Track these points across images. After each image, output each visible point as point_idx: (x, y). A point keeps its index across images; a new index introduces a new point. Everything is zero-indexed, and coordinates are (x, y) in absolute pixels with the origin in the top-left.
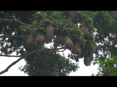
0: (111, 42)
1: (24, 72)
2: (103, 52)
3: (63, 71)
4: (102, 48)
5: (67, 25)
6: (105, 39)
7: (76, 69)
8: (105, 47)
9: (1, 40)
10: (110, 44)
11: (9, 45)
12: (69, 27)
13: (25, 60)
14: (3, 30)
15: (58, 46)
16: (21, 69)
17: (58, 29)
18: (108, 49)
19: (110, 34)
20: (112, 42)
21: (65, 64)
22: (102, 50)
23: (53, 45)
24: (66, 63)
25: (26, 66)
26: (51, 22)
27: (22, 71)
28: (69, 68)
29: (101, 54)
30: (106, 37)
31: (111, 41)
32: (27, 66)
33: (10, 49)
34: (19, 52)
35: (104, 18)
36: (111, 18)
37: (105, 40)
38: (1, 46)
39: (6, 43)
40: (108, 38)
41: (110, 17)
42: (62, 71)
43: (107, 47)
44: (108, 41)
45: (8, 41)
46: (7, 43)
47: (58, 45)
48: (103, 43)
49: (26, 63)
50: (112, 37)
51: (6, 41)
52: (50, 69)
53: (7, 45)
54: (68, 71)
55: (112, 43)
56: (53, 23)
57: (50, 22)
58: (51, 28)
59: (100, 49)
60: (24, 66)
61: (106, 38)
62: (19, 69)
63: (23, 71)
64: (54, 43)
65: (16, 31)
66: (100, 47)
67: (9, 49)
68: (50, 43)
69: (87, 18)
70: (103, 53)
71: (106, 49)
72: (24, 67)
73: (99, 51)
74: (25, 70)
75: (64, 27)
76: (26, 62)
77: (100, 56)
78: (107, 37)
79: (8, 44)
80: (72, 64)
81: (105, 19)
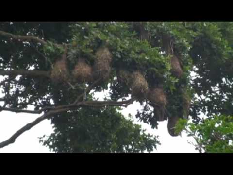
0: (225, 95)
1: (48, 147)
2: (208, 115)
3: (127, 148)
4: (206, 107)
5: (137, 49)
6: (212, 88)
7: (154, 147)
8: (212, 104)
9: (6, 80)
10: (223, 100)
11: (21, 91)
12: (143, 54)
13: (52, 124)
14: (11, 60)
15: (119, 98)
16: (42, 141)
17: (119, 56)
18: (218, 108)
19: (224, 79)
20: (227, 95)
21: (132, 136)
22: (206, 109)
23: (109, 95)
24: (133, 133)
25: (53, 135)
26: (108, 41)
27: (44, 144)
28: (139, 144)
29: (203, 118)
30: (214, 85)
31: (225, 93)
32: (56, 135)
33: (22, 98)
34: (40, 105)
35: (212, 44)
36: (225, 46)
37: (213, 90)
38: (5, 92)
39: (15, 86)
40: (219, 87)
41: (223, 44)
42: (124, 149)
43: (215, 106)
44: (218, 93)
45: (21, 82)
46: (17, 87)
47: (119, 96)
48: (209, 95)
49: (54, 129)
50: (227, 84)
51: (16, 82)
52: (101, 143)
53: (17, 91)
54: (136, 149)
55: (226, 97)
56: (111, 44)
57: (106, 40)
58: (106, 53)
59: (203, 108)
60: (50, 135)
61: (216, 87)
62: (40, 141)
63: (46, 145)
64: (112, 91)
65: (37, 63)
66: (202, 103)
67: (21, 100)
68: (102, 91)
69: (179, 39)
70: (208, 117)
71: (214, 108)
72: (50, 138)
73: (200, 112)
74: (51, 144)
75: (133, 52)
76: (53, 127)
77: (201, 122)
78: (218, 85)
79: (19, 89)
80: (146, 136)
81: (214, 46)
